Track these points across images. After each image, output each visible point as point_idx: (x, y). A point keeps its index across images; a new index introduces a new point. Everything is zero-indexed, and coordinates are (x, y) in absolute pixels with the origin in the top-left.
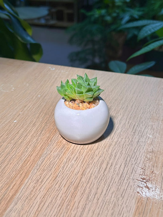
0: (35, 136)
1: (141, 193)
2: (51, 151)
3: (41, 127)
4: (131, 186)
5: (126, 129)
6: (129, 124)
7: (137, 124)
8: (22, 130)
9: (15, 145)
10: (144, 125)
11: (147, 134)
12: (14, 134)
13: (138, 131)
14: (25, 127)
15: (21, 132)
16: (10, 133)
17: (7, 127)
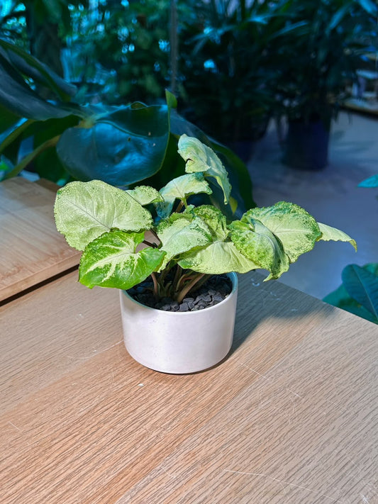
0: (157, 428)
2: (170, 469)
3: (176, 411)
5: (327, 465)
7: (353, 462)
8: (144, 407)
9: (119, 435)
12: (128, 412)
13: (348, 479)
14: (151, 401)
15: (139, 411)
16: (123, 407)
17: (122, 394)
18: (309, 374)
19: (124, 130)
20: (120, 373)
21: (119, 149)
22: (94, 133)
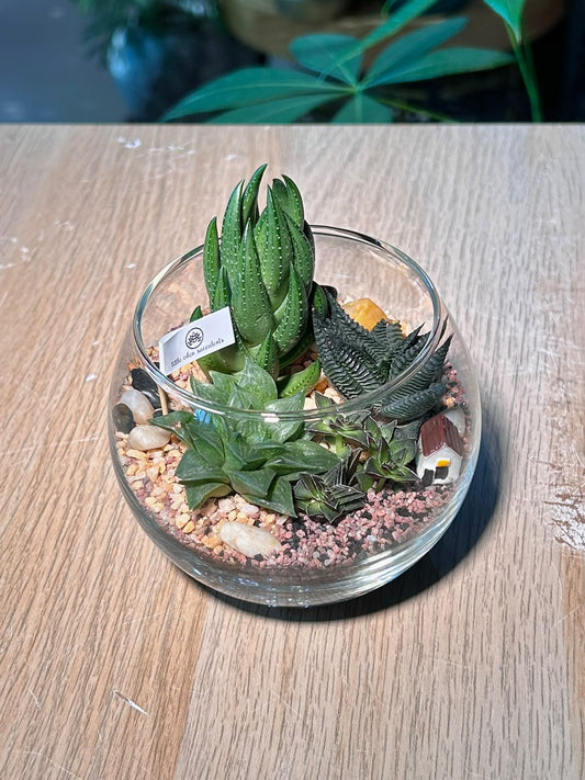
1: (569, 541)
4: (535, 526)
6: (472, 321)
10: (518, 317)
11: (538, 349)
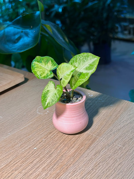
0: (46, 170)
3: (55, 160)
8: (37, 160)
9: (24, 176)
12: (28, 164)
14: (41, 156)
15: (35, 162)
16: (26, 161)
17: (25, 154)
18: (125, 135)
19: (19, 28)
20: (23, 144)
21: (17, 37)
22: (4, 31)
